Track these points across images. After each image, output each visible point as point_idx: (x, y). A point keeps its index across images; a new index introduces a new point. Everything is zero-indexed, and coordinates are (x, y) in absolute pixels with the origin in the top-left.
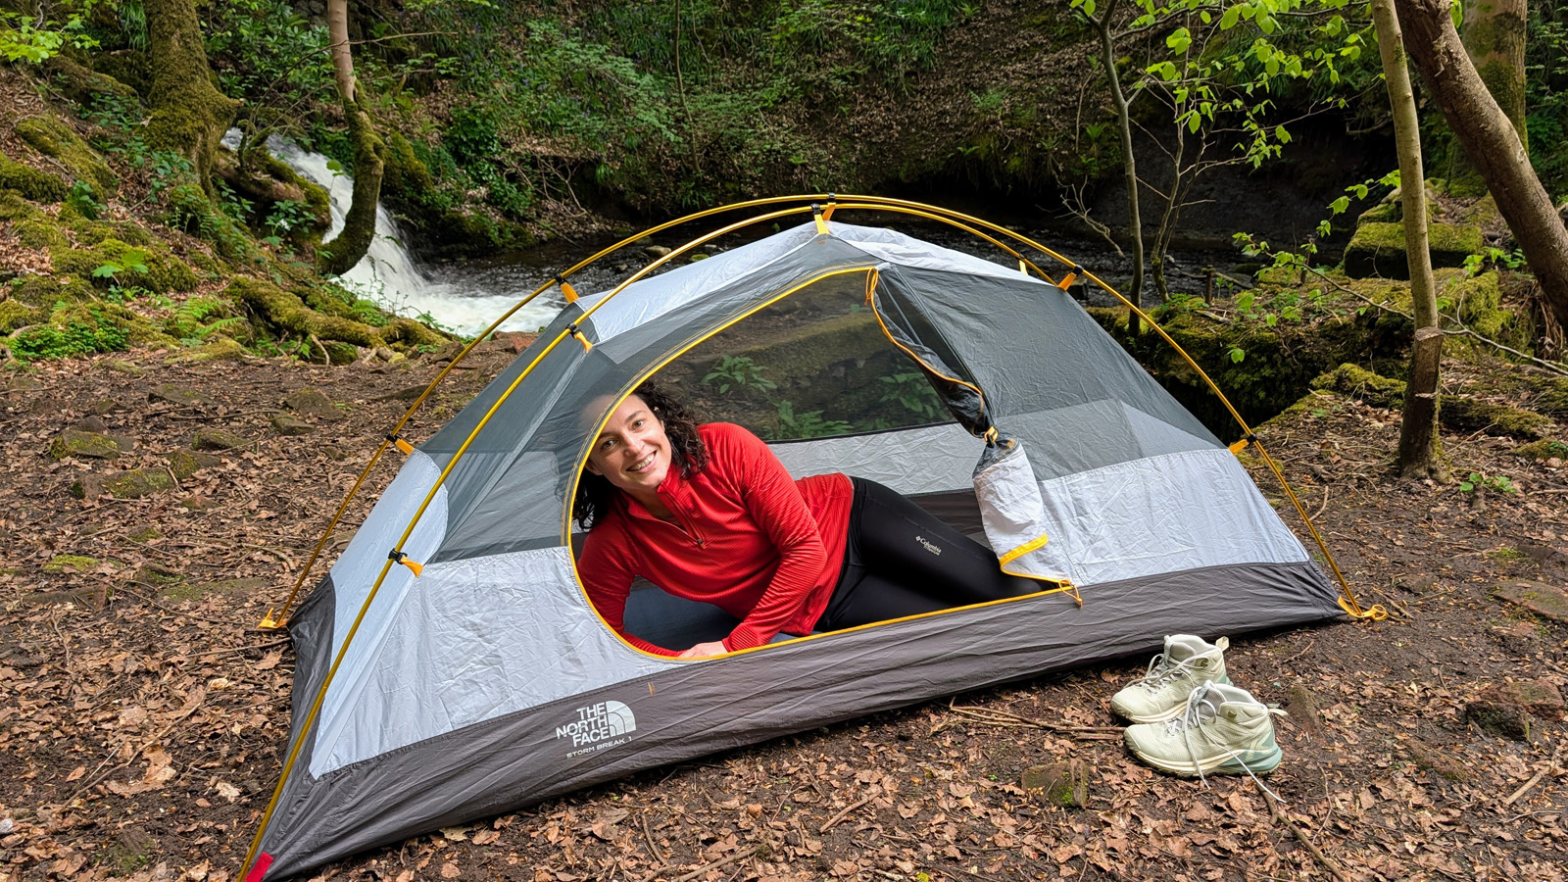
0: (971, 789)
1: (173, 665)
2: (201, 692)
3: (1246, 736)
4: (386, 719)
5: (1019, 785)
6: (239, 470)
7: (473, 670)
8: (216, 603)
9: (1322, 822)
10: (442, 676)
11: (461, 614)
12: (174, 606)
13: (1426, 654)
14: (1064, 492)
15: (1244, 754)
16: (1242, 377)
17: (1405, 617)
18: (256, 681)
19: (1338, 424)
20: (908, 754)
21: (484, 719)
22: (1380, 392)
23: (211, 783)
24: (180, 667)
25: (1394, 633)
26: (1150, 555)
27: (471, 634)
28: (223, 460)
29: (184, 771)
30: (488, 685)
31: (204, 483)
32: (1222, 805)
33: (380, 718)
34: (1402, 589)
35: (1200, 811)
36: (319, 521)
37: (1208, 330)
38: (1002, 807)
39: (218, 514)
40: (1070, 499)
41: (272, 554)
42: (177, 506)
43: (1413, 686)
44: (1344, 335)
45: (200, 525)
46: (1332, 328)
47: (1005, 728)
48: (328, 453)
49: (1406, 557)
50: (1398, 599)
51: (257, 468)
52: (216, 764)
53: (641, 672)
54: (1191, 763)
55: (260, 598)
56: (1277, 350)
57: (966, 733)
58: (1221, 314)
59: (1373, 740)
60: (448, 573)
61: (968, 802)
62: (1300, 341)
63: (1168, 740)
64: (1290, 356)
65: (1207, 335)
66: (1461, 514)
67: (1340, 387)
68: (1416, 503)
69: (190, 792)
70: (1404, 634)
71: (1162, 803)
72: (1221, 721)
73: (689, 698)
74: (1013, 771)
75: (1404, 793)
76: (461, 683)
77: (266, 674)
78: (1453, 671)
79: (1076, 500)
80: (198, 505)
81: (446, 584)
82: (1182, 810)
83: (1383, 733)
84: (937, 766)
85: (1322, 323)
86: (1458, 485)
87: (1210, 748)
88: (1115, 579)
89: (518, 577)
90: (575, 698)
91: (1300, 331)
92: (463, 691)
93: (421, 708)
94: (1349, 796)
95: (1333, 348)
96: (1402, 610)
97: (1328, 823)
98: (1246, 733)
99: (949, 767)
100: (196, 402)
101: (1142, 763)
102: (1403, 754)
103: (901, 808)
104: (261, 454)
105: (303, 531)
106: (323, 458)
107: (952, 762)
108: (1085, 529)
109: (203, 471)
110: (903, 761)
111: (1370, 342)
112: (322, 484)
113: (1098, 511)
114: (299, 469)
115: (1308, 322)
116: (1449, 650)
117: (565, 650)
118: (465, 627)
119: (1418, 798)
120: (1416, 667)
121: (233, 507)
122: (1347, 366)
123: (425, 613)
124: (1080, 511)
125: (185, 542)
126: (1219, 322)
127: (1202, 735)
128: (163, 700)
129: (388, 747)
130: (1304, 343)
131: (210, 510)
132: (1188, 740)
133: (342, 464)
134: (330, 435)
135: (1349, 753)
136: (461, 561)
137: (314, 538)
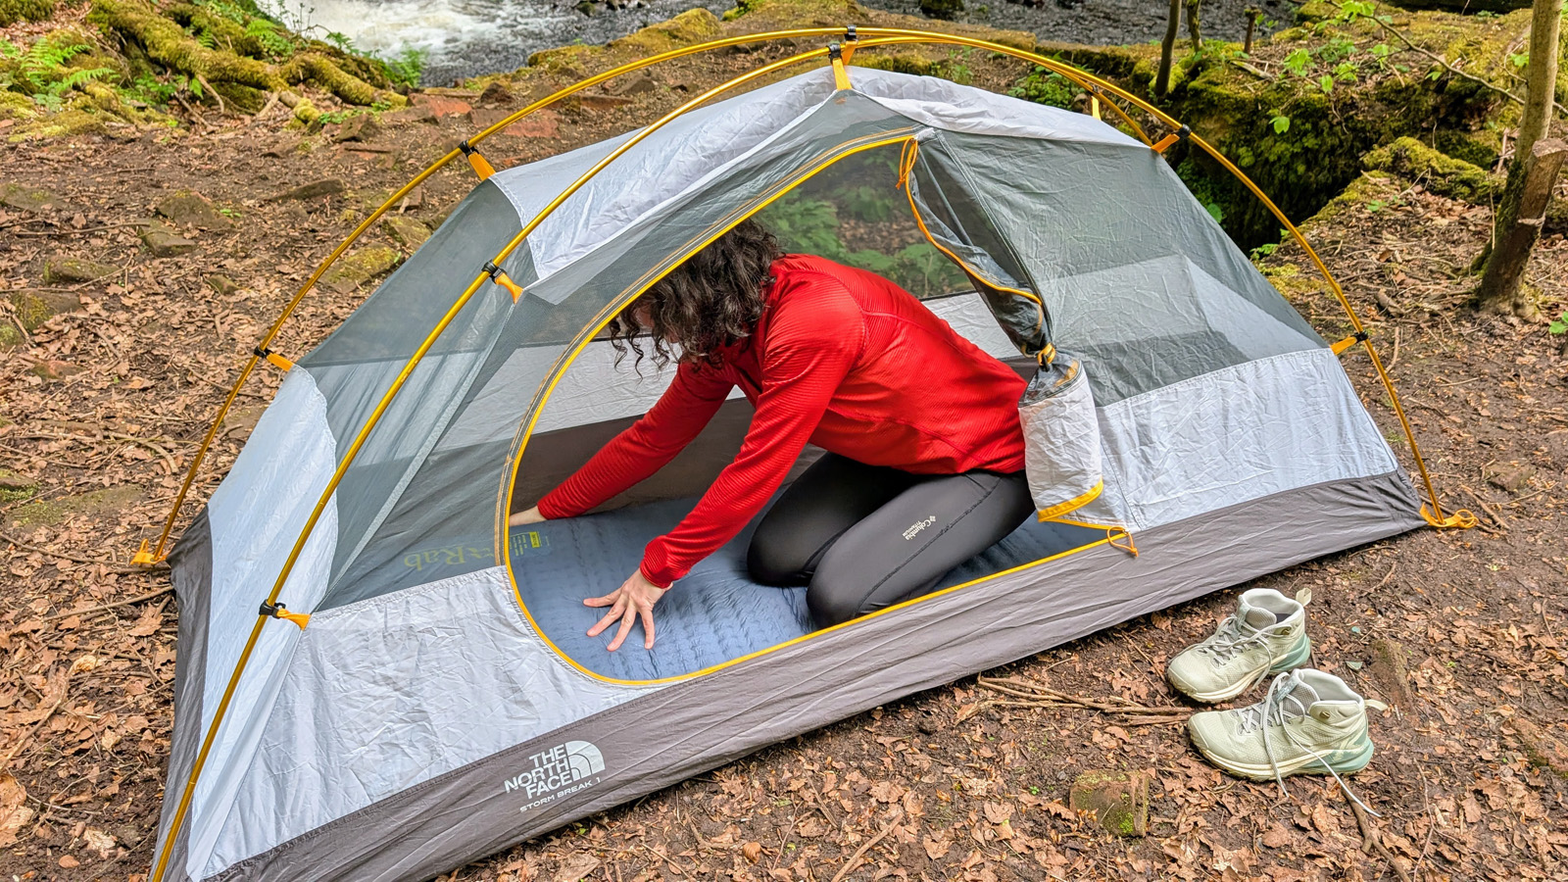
0: (1009, 808)
1: (25, 635)
2: (63, 678)
3: (1337, 737)
4: (281, 804)
5: (1067, 803)
6: (104, 314)
7: (390, 730)
8: (78, 528)
9: (1423, 846)
10: (350, 744)
11: (368, 668)
12: (27, 537)
13: (1525, 583)
14: (1128, 417)
15: (1332, 755)
16: (1281, 147)
17: (1499, 526)
18: (131, 655)
19: (1396, 221)
20: (931, 755)
21: (412, 784)
22: (1444, 176)
23: (77, 833)
24: (34, 637)
25: (1488, 551)
26: (1219, 484)
27: (384, 689)
28: (84, 300)
29: (43, 809)
30: (413, 746)
31: (60, 334)
32: (1304, 823)
33: (273, 804)
34: (1494, 485)
35: (1281, 835)
36: (208, 391)
37: (1245, 88)
38: (1049, 838)
39: (80, 384)
40: (1134, 425)
41: (147, 448)
42: (27, 373)
43: (1513, 631)
44: (1404, 99)
45: (58, 401)
46: (1394, 91)
47: (1044, 708)
48: (215, 285)
49: (1494, 435)
50: (1490, 498)
51: (127, 309)
52: (82, 798)
53: (609, 703)
54: (1268, 766)
55: (134, 519)
56: (1326, 116)
57: (999, 720)
58: (1262, 66)
59: (1474, 717)
60: (345, 620)
61: (1007, 831)
62: (1353, 105)
63: (1242, 739)
64: (1339, 123)
65: (1244, 94)
66: (1550, 366)
67: (1397, 167)
68: (1499, 350)
69: (51, 847)
70: (1499, 552)
71: (1234, 821)
72: (1310, 721)
73: (671, 725)
74: (1058, 780)
75: (1515, 801)
76: (377, 748)
77: (144, 643)
78: (1558, 608)
79: (1141, 426)
80: (53, 373)
81: (345, 633)
82: (1258, 831)
83: (1483, 703)
84: (967, 773)
85: (1381, 83)
86: (1547, 325)
87: (1294, 750)
88: (1177, 518)
89: (441, 612)
90: (526, 745)
91: (1354, 92)
92: (381, 757)
93: (327, 785)
94: (1449, 804)
95: (1391, 115)
96: (1496, 518)
97: (1429, 849)
98: (1338, 733)
99: (982, 774)
100: (47, 206)
101: (1208, 763)
102: (1511, 742)
103: (927, 841)
104: (131, 287)
105: (187, 407)
106: (206, 291)
107: (985, 766)
108: (1148, 461)
109: (58, 318)
110: (926, 766)
111: (1435, 109)
112: (208, 332)
113: (1166, 438)
114: (177, 310)
115: (1363, 79)
116: (1551, 576)
117: (509, 692)
118: (375, 682)
119: (1532, 808)
120: (1515, 601)
121: (98, 373)
122: (1407, 141)
123: (319, 672)
124: (1145, 440)
125: (38, 434)
126: (1259, 78)
127: (1284, 735)
128: (15, 690)
129: (287, 836)
130: (1357, 107)
131: (69, 378)
132: (1267, 740)
133: (233, 299)
134: (216, 255)
135: (1447, 737)
136: (362, 603)
137: (200, 417)
